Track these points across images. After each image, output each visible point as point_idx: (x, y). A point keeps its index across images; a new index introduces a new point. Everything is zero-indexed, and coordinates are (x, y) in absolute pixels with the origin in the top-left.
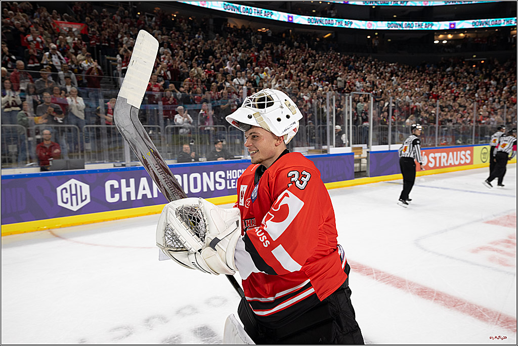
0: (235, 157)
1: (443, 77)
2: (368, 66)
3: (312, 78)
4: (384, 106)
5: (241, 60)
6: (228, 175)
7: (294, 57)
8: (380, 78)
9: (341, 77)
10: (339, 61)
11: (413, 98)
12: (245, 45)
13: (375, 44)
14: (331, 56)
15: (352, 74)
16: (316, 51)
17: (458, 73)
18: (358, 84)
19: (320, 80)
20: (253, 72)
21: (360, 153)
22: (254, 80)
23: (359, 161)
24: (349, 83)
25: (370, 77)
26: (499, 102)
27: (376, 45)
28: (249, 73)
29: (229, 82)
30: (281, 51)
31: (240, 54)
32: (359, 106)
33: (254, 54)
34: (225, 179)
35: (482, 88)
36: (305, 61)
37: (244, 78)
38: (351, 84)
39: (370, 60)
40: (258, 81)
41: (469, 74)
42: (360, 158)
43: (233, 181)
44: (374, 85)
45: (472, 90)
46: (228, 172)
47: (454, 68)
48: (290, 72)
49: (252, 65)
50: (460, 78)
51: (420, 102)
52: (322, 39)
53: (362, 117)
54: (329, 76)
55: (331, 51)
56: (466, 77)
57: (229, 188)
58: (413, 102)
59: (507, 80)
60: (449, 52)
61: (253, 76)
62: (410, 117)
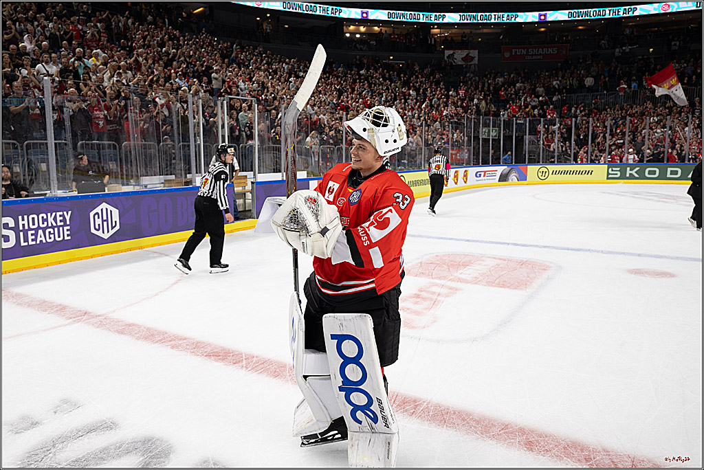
0: (35, 193)
1: (354, 82)
2: (256, 60)
3: (173, 71)
4: (277, 117)
5: (51, 34)
6: (21, 223)
7: (144, 38)
8: (272, 79)
9: (216, 73)
10: (216, 50)
11: (316, 108)
12: (61, 12)
13: (266, 29)
14: (203, 41)
15: (234, 70)
16: (180, 32)
17: (372, 78)
18: (242, 85)
19: (185, 75)
20: (73, 56)
21: (243, 185)
22: (74, 68)
23: (243, 195)
24: (229, 82)
25: (260, 76)
26: (419, 118)
27: (268, 31)
28: (65, 56)
29: (26, 69)
30: (124, 26)
31: (51, 25)
32: (242, 117)
33: (76, 26)
34: (16, 229)
35: (401, 100)
36: (162, 45)
37: (55, 63)
38: (231, 83)
39: (260, 51)
40: (81, 71)
41: (385, 80)
42: (244, 191)
43: (30, 233)
44: (263, 86)
45: (389, 102)
46: (20, 217)
47: (368, 71)
48: (136, 60)
49: (70, 44)
50: (375, 86)
51: (324, 115)
52: (190, 15)
53: (246, 133)
54: (200, 71)
55: (203, 34)
56: (382, 84)
57: (23, 244)
58: (316, 113)
59: (427, 91)
60: (361, 49)
61: (74, 63)
62: (311, 135)
